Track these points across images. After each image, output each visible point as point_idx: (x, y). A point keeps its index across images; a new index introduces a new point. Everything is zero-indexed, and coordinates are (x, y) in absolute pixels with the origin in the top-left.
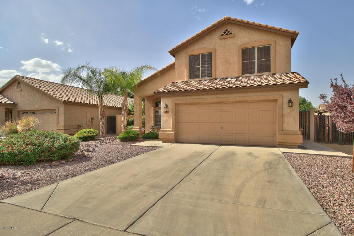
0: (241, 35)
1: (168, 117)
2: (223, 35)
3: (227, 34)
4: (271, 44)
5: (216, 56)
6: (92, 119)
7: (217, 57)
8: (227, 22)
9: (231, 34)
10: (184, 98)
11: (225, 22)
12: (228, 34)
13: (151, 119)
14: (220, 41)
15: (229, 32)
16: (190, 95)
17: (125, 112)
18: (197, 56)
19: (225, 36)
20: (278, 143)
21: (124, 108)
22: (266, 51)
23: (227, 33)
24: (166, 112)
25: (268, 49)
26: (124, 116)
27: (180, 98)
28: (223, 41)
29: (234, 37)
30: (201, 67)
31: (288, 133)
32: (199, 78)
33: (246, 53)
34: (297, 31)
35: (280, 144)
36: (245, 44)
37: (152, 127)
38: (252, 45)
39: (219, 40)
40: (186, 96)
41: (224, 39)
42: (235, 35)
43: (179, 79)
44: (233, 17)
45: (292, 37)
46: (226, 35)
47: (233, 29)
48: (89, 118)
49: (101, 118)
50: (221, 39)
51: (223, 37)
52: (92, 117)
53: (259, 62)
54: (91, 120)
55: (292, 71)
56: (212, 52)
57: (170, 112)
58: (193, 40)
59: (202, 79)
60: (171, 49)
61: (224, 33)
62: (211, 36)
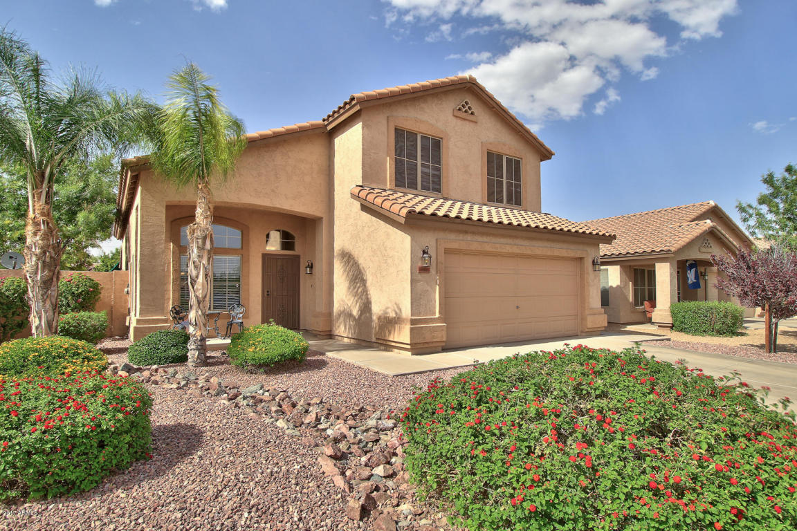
0: (486, 123)
1: (427, 283)
2: (460, 109)
3: (466, 111)
4: (522, 159)
5: (447, 149)
7: (450, 153)
8: (470, 87)
9: (472, 114)
10: (461, 236)
12: (468, 112)
14: (454, 119)
15: (470, 108)
18: (412, 135)
19: (463, 114)
20: (586, 330)
22: (515, 169)
23: (467, 108)
24: (424, 269)
25: (518, 165)
27: (452, 236)
28: (459, 122)
29: (477, 123)
30: (422, 165)
32: (417, 189)
33: (493, 160)
35: (588, 330)
36: (490, 143)
38: (499, 150)
39: (453, 116)
40: (466, 232)
41: (461, 118)
42: (478, 120)
43: (373, 181)
45: (545, 155)
47: (476, 107)
50: (457, 117)
51: (460, 114)
53: (508, 185)
56: (442, 138)
57: (433, 271)
61: (463, 106)
62: (440, 102)
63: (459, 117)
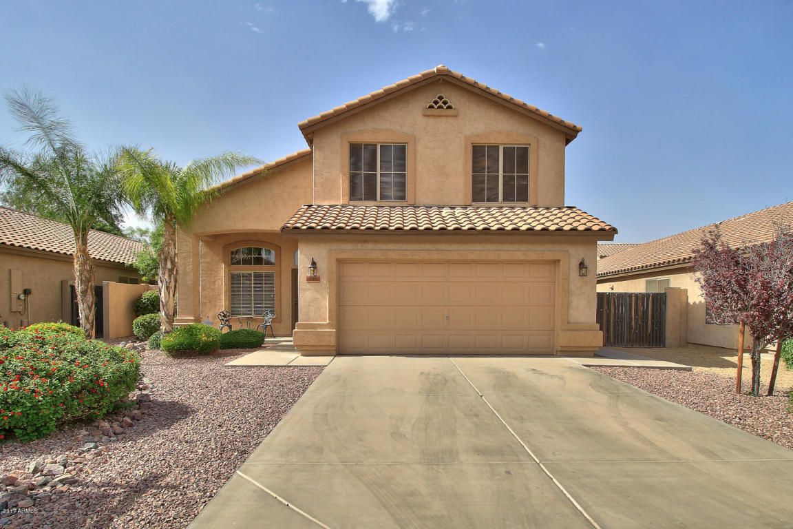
0: (471, 114)
1: (317, 291)
2: (431, 107)
3: (440, 107)
4: (530, 145)
5: (415, 152)
6: (26, 292)
7: (418, 157)
8: (443, 79)
9: (450, 107)
10: (359, 246)
11: (439, 77)
12: (443, 108)
13: (220, 295)
14: (426, 119)
15: (445, 103)
16: (375, 242)
17: (170, 276)
18: (371, 148)
19: (435, 111)
20: (559, 349)
21: (166, 264)
22: (519, 158)
23: (441, 103)
24: (314, 279)
25: (523, 153)
26: (168, 288)
27: (348, 246)
28: (432, 121)
29: (456, 116)
30: (381, 175)
31: (578, 328)
32: (376, 200)
33: (481, 154)
34: (579, 126)
35: (564, 349)
36: (478, 136)
37: (225, 316)
38: (492, 140)
39: (422, 117)
40: (366, 241)
41: (433, 116)
42: (458, 112)
43: (325, 199)
44: (457, 71)
45: (568, 133)
46: (438, 107)
47: (454, 98)
48: (18, 289)
49: (84, 293)
50: (428, 116)
51: (431, 112)
52: (25, 287)
53: (506, 179)
54: (22, 297)
55: (566, 205)
56: (407, 143)
57: (324, 281)
58: (363, 108)
59: (383, 204)
60: (305, 121)
61: (436, 103)
62: (405, 106)
63: (431, 116)
